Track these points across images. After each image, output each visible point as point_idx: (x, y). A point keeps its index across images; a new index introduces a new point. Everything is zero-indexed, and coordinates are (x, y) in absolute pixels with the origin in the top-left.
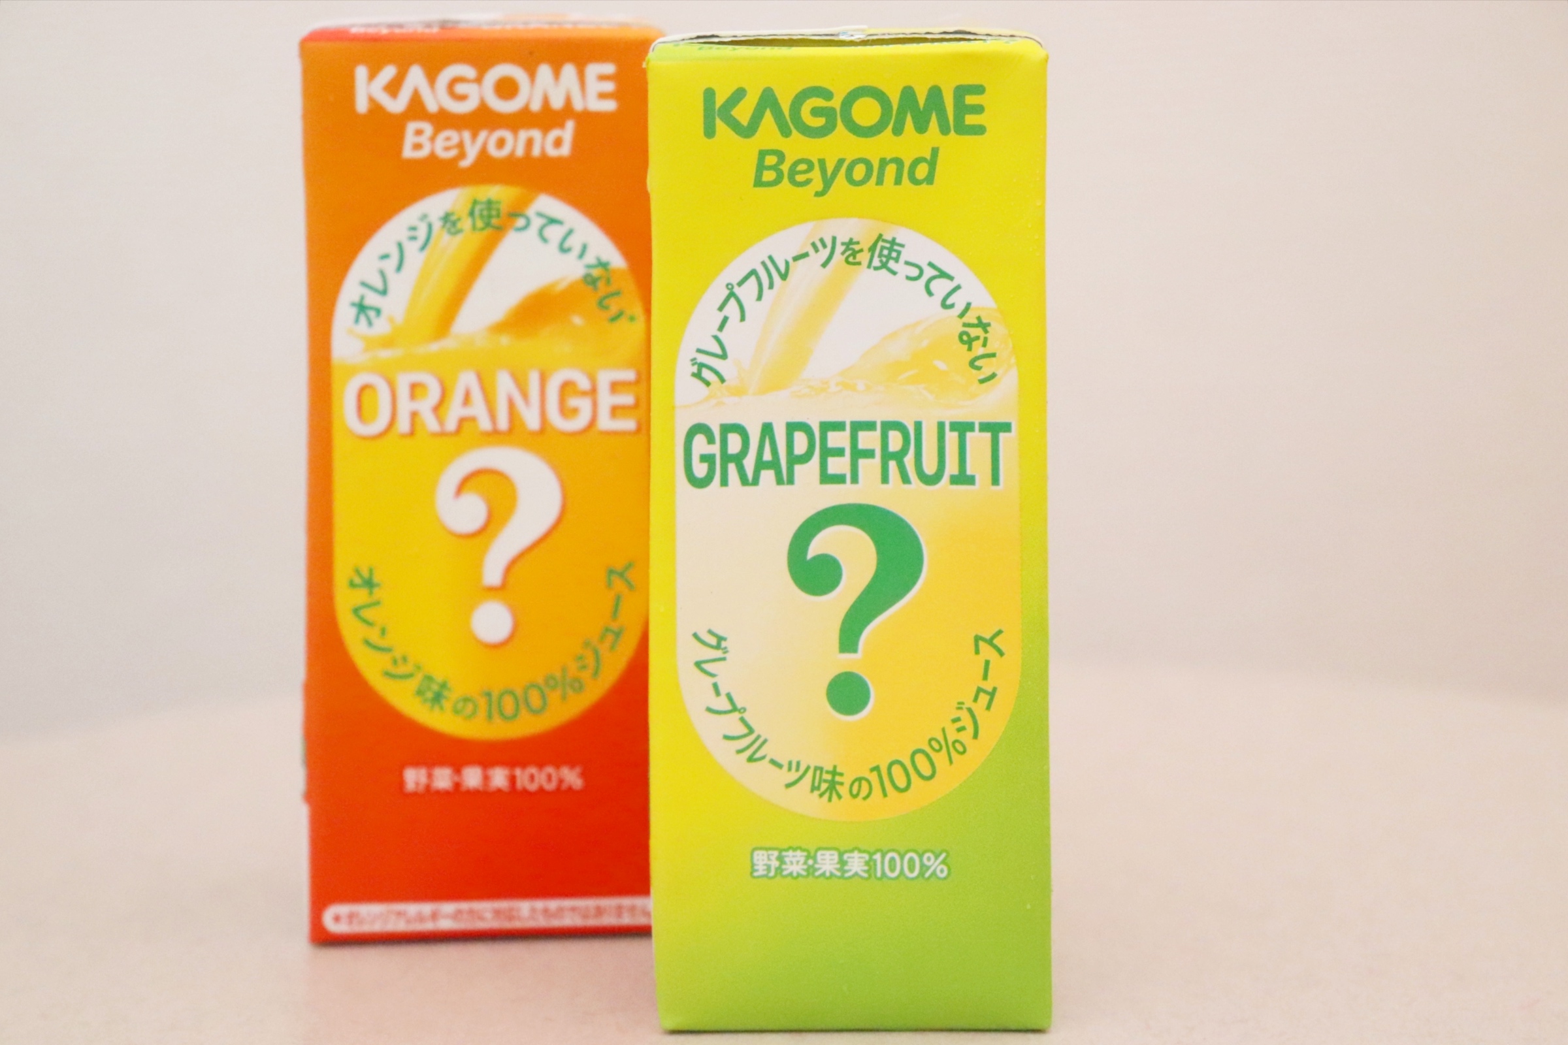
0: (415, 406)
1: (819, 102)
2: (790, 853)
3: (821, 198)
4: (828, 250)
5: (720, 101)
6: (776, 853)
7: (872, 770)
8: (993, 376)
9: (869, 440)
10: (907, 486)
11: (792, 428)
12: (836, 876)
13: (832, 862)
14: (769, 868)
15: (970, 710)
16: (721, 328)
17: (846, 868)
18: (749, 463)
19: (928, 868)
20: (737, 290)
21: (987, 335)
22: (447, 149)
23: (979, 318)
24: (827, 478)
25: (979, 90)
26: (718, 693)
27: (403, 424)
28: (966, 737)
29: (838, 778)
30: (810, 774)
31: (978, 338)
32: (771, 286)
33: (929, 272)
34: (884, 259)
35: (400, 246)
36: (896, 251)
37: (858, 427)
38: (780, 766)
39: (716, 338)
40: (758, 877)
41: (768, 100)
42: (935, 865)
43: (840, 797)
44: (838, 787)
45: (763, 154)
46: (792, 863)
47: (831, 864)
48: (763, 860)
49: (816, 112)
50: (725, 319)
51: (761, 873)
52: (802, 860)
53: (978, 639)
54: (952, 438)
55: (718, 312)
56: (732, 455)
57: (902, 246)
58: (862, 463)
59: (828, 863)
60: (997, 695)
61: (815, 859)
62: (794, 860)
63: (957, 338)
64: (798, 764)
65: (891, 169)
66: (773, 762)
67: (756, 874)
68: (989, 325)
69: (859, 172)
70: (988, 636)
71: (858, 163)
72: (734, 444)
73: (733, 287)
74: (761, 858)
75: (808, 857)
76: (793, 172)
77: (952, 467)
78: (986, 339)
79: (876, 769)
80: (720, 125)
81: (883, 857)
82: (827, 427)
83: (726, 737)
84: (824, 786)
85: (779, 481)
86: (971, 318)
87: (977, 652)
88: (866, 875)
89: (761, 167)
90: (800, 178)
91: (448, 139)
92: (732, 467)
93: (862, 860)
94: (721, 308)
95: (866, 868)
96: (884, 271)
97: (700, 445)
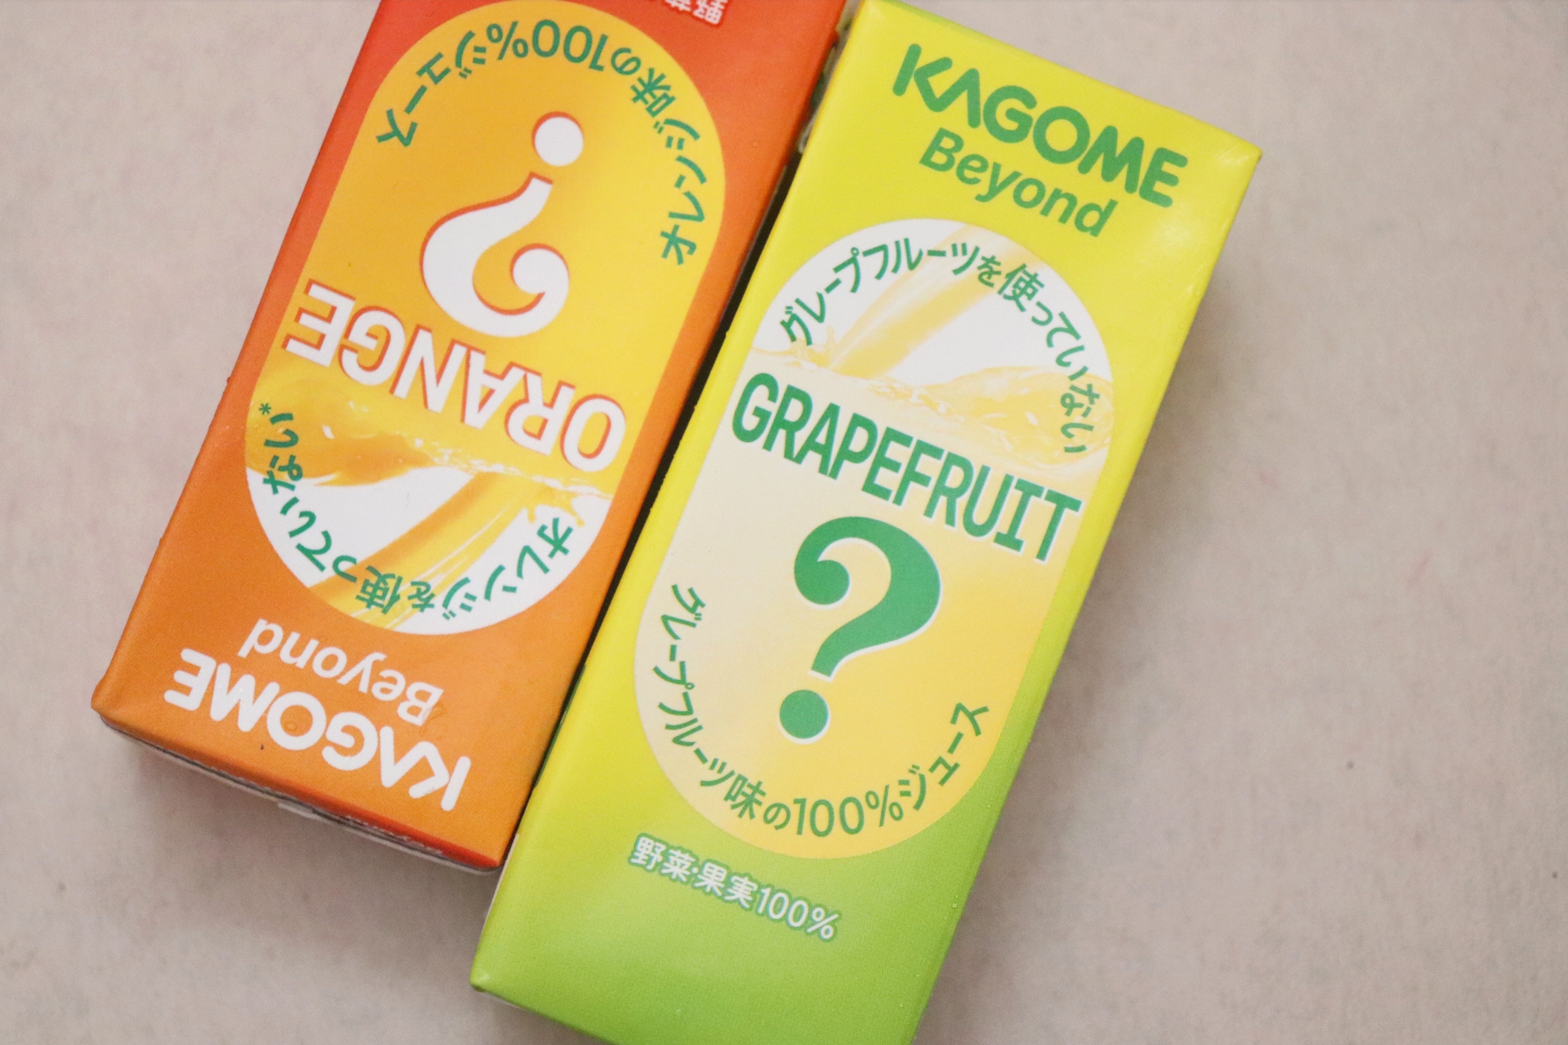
0: (546, 413)
1: (1018, 105)
2: (678, 853)
3: (981, 203)
4: (965, 259)
5: (922, 62)
6: (663, 848)
7: (796, 801)
8: (1081, 449)
9: (928, 466)
10: (949, 527)
11: (858, 421)
12: (716, 894)
13: (717, 879)
14: (650, 859)
15: (922, 778)
16: (829, 289)
17: (730, 891)
18: (801, 437)
19: (814, 923)
20: (860, 258)
21: (1092, 406)
22: (393, 681)
23: (1090, 386)
24: (871, 487)
25: (1181, 161)
26: (673, 657)
27: (566, 398)
28: (907, 804)
29: (758, 797)
30: (729, 782)
31: (1081, 405)
32: (895, 270)
33: (1057, 322)
34: (1018, 291)
35: (488, 596)
36: (1033, 288)
37: (924, 448)
38: (703, 759)
39: (820, 296)
40: (637, 865)
41: (970, 81)
42: (822, 923)
43: (752, 816)
44: (755, 806)
45: (942, 133)
46: (675, 864)
47: (715, 880)
48: (647, 849)
49: (1012, 114)
50: (837, 283)
51: (639, 861)
52: (688, 864)
53: (959, 708)
54: (1014, 496)
55: (833, 272)
56: (788, 422)
57: (1041, 285)
58: (913, 485)
59: (713, 878)
60: (956, 773)
61: (701, 869)
62: (679, 862)
63: (1059, 399)
64: (724, 765)
65: (1061, 205)
66: (698, 752)
67: (633, 860)
68: (1097, 396)
69: (1029, 193)
70: (971, 709)
71: (1031, 184)
72: (794, 411)
73: (858, 254)
74: (645, 846)
75: (694, 864)
76: (964, 164)
77: (1002, 525)
78: (1089, 409)
79: (802, 802)
80: (912, 87)
81: (772, 894)
82: (892, 435)
83: (662, 706)
84: (741, 799)
85: (823, 469)
86: (1081, 383)
87: (954, 721)
88: (747, 906)
89: (935, 145)
90: (969, 174)
91: (385, 691)
92: (782, 434)
93: (750, 889)
94: (837, 269)
95: (750, 898)
96: (1013, 303)
97: (760, 396)
